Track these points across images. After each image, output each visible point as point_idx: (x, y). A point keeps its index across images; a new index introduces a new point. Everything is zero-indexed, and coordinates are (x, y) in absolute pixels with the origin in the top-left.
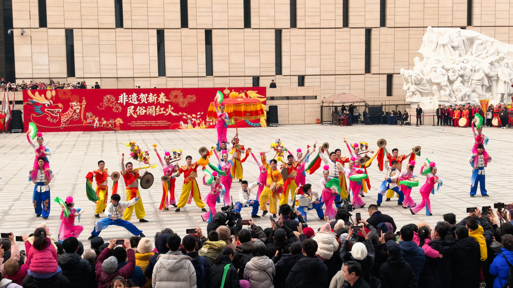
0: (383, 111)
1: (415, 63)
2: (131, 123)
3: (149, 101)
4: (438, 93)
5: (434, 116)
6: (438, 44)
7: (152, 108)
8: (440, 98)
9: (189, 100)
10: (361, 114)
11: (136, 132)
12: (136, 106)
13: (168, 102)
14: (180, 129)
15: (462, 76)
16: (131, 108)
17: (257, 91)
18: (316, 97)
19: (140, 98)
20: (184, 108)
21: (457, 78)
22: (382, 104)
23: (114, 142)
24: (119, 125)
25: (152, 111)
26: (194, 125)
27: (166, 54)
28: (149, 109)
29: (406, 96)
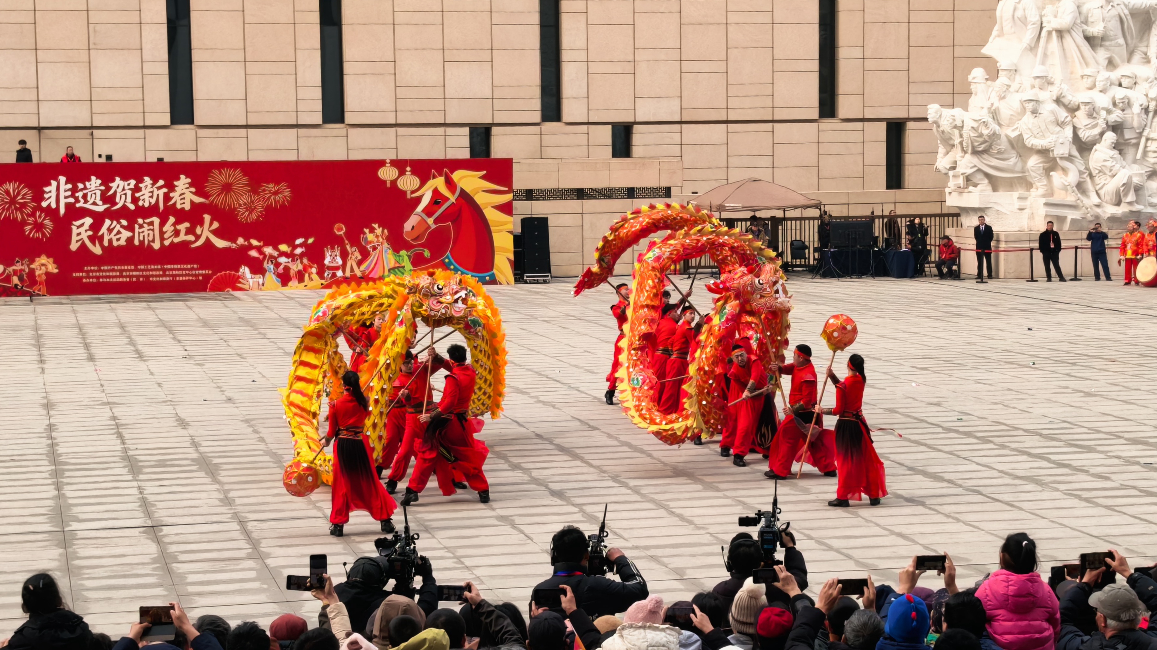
0: (877, 234)
1: (973, 87)
2: (82, 271)
3: (140, 203)
4: (1045, 182)
5: (1031, 250)
6: (1042, 28)
7: (151, 224)
8: (1052, 194)
9: (269, 198)
10: (807, 244)
11: (99, 299)
12: (98, 219)
13: (201, 205)
14: (241, 289)
15: (1117, 128)
16: (82, 225)
17: (485, 172)
18: (667, 192)
19: (111, 192)
20: (252, 222)
21: (1102, 134)
22: (873, 213)
23: (31, 333)
24: (44, 277)
25: (151, 232)
26: (285, 278)
27: (196, 56)
28: (141, 226)
29: (947, 190)
